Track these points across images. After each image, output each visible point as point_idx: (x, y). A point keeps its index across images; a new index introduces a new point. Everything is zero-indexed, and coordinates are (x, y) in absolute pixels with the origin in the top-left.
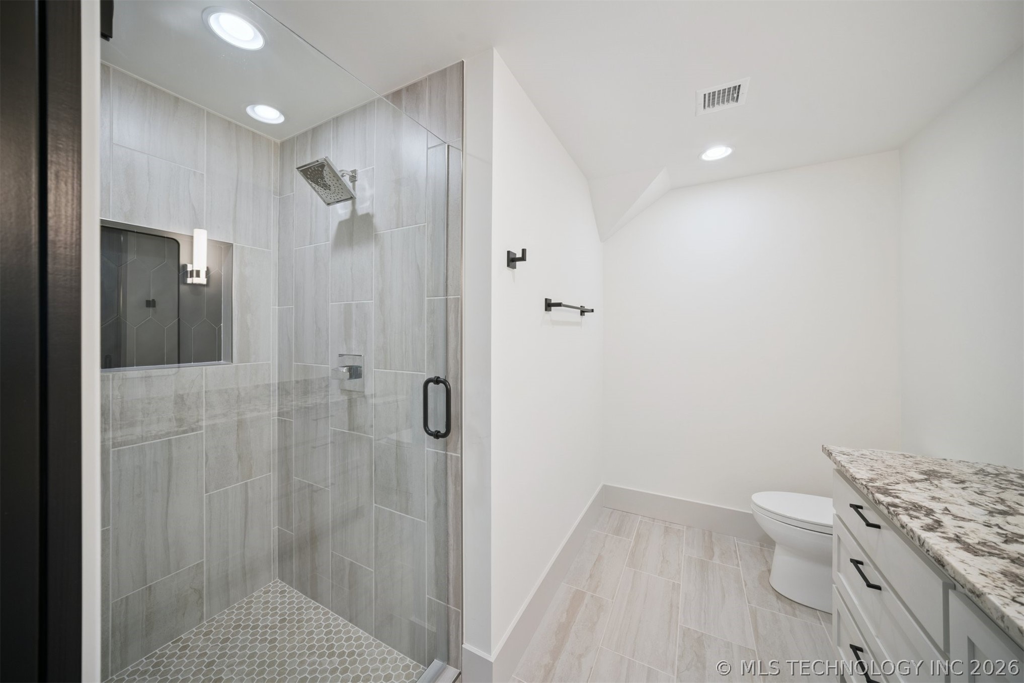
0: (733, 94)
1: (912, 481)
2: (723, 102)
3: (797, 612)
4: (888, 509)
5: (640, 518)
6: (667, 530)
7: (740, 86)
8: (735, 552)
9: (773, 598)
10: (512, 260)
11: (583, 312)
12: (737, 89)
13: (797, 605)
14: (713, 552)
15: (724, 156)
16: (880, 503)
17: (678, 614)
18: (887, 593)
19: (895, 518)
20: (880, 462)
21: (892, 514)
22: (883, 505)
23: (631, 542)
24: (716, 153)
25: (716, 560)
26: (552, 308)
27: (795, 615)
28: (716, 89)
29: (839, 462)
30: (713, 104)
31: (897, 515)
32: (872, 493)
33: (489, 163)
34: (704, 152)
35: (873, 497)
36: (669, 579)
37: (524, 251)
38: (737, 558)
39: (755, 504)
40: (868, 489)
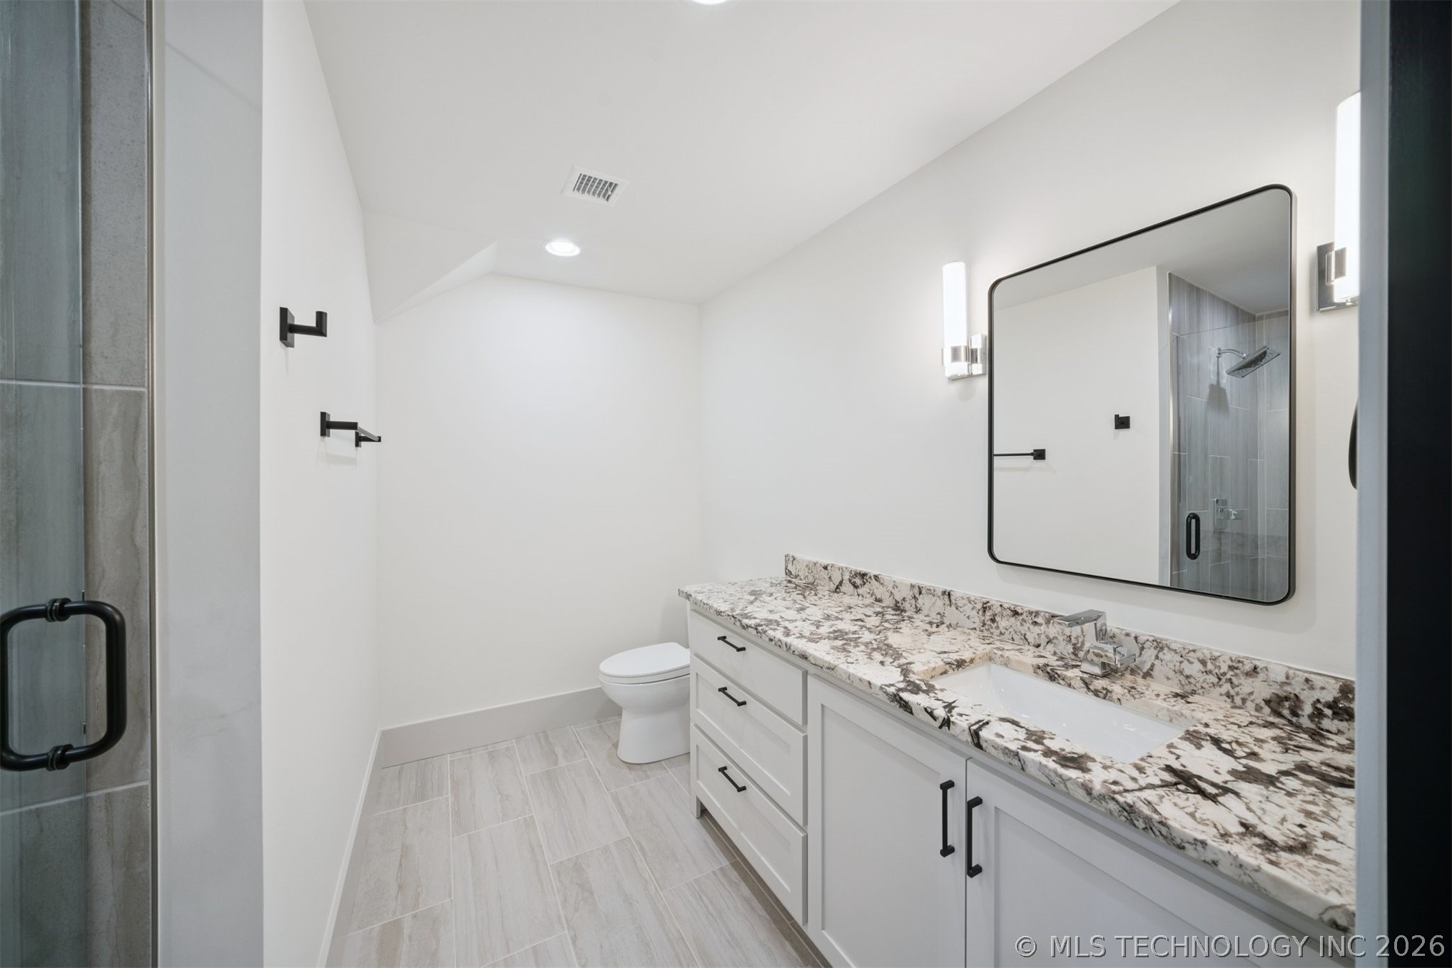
0: (607, 190)
1: (752, 603)
2: (594, 194)
3: (649, 773)
4: (756, 629)
5: (449, 758)
6: (492, 756)
7: (616, 185)
8: (578, 742)
9: (625, 771)
10: (288, 329)
11: (359, 440)
12: (613, 186)
13: (646, 767)
14: (556, 755)
15: (571, 255)
16: (748, 626)
17: (543, 853)
18: (752, 705)
19: (764, 635)
20: (723, 593)
21: (760, 633)
22: (752, 627)
23: (447, 799)
24: (563, 248)
25: (562, 763)
26: (332, 431)
27: (648, 777)
28: (594, 174)
29: (701, 601)
30: (584, 191)
31: (765, 632)
32: (739, 620)
33: (259, 110)
34: (548, 241)
35: (741, 623)
36: (518, 817)
37: (321, 317)
38: (582, 748)
39: (605, 675)
40: (735, 618)
